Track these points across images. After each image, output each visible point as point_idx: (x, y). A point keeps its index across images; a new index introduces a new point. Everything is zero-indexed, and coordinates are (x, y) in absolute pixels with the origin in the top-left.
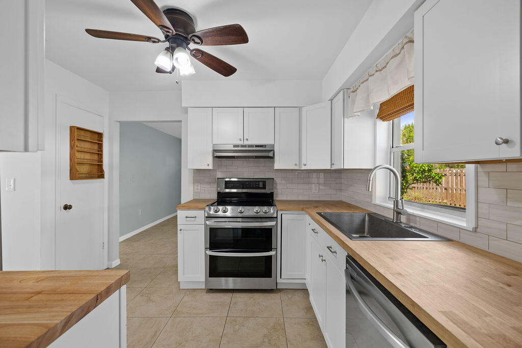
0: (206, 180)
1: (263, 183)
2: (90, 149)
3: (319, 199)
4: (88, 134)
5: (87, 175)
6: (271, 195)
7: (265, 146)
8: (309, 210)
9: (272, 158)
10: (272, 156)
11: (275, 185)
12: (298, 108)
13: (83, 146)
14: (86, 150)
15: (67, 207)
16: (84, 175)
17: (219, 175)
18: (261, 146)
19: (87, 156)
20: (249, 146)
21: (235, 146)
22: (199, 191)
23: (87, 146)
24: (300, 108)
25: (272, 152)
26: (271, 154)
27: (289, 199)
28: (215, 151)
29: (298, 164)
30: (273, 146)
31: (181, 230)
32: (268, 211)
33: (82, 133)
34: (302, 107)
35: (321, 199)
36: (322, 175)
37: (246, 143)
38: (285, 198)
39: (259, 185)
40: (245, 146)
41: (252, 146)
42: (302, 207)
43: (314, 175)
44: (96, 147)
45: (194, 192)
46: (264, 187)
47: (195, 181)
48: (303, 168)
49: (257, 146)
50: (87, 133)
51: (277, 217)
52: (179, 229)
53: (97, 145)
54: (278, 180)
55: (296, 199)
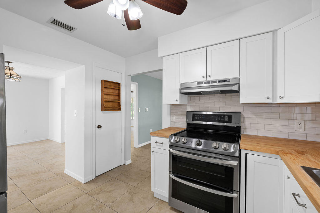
0: (180, 113)
1: (229, 117)
2: (114, 93)
3: (305, 139)
4: (113, 84)
5: (112, 108)
6: (238, 129)
7: (229, 80)
8: (288, 158)
9: (238, 92)
10: (237, 89)
11: (242, 119)
12: (272, 33)
13: (109, 91)
14: (111, 94)
15: (99, 127)
16: (110, 108)
17: (190, 109)
18: (225, 81)
19: (112, 97)
20: (212, 82)
21: (199, 83)
22: (174, 121)
23: (111, 91)
24: (274, 32)
25: (237, 85)
26: (235, 88)
27: (260, 134)
28: (182, 89)
29: (271, 96)
30: (239, 79)
31: (152, 152)
32: (228, 148)
33: (109, 84)
34: (276, 30)
35: (309, 139)
36: (309, 109)
37: (209, 79)
38: (254, 133)
39: (224, 118)
40: (208, 82)
41: (215, 82)
42: (276, 149)
43: (297, 110)
44: (117, 92)
45: (171, 122)
46: (230, 121)
47: (172, 113)
48: (279, 101)
49: (220, 81)
50: (111, 83)
51: (240, 157)
52: (151, 151)
53: (117, 91)
54: (246, 115)
55: (270, 136)
